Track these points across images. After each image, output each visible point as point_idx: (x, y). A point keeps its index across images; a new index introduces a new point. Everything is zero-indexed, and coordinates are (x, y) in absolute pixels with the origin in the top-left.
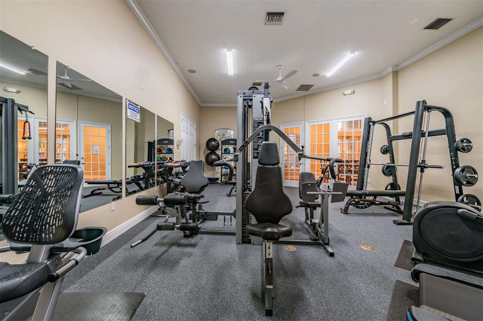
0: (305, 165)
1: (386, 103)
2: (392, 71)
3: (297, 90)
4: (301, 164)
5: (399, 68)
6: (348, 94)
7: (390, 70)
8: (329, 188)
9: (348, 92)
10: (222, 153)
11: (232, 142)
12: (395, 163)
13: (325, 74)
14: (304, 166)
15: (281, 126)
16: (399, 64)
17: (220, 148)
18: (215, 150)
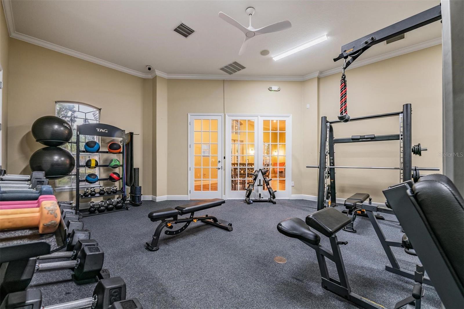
0: (225, 170)
1: (309, 107)
2: (317, 76)
3: (222, 69)
4: (219, 169)
5: (322, 75)
6: (274, 91)
7: (316, 75)
8: (260, 197)
9: (275, 88)
10: (78, 151)
11: (101, 130)
12: (335, 165)
13: (272, 56)
14: (224, 172)
15: (189, 115)
16: (324, 71)
17: (74, 139)
18: (61, 144)
